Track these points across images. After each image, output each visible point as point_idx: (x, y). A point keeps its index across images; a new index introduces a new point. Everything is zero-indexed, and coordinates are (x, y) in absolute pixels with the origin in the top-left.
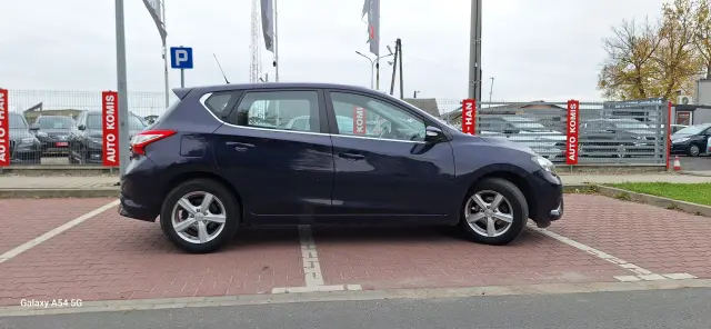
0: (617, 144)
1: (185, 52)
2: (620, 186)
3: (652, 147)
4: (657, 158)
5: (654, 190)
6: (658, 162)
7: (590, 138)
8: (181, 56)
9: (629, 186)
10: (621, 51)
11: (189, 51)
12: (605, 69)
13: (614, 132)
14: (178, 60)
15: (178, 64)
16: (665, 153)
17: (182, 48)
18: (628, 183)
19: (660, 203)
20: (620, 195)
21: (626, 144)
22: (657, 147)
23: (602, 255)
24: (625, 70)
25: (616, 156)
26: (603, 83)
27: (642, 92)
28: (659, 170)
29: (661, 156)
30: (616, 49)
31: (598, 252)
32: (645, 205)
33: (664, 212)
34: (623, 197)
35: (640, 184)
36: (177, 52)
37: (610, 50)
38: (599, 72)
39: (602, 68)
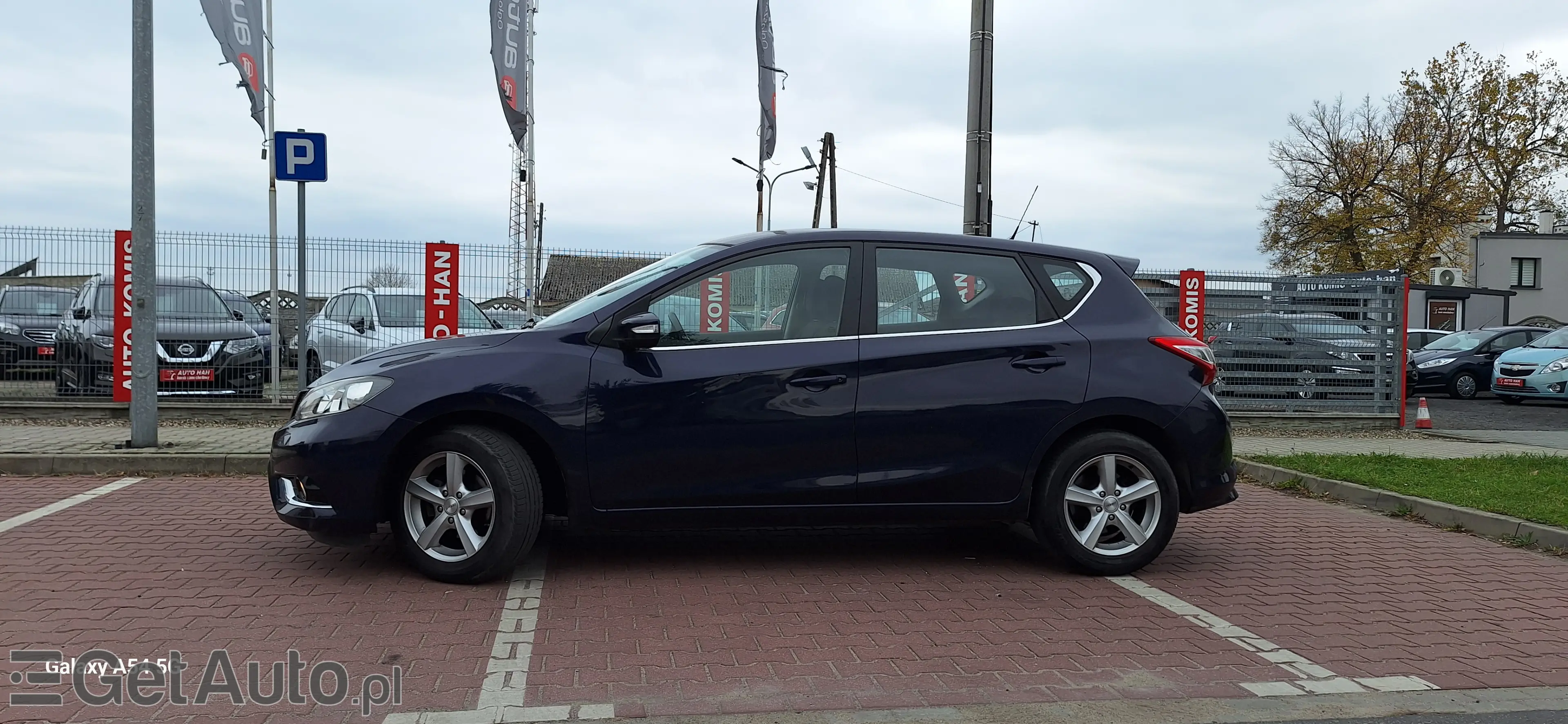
0: (1297, 368)
1: (309, 145)
2: (1289, 462)
3: (1368, 377)
4: (1378, 401)
5: (1361, 472)
6: (1382, 409)
7: (1237, 354)
8: (300, 151)
9: (1309, 461)
10: (1311, 170)
11: (319, 140)
12: (1280, 208)
13: (1289, 342)
14: (292, 161)
15: (291, 170)
16: (1398, 390)
17: (301, 134)
18: (1308, 457)
19: (1375, 503)
20: (1286, 483)
21: (1315, 369)
22: (1378, 376)
23: (1222, 627)
24: (1322, 212)
25: (1294, 396)
26: (1275, 239)
27: (1356, 257)
28: (1382, 428)
29: (1388, 396)
30: (1303, 166)
31: (1212, 619)
32: (1341, 507)
33: (1381, 522)
34: (1294, 488)
35: (1333, 458)
36: (291, 144)
37: (1288, 167)
38: (1265, 216)
39: (1271, 204)
